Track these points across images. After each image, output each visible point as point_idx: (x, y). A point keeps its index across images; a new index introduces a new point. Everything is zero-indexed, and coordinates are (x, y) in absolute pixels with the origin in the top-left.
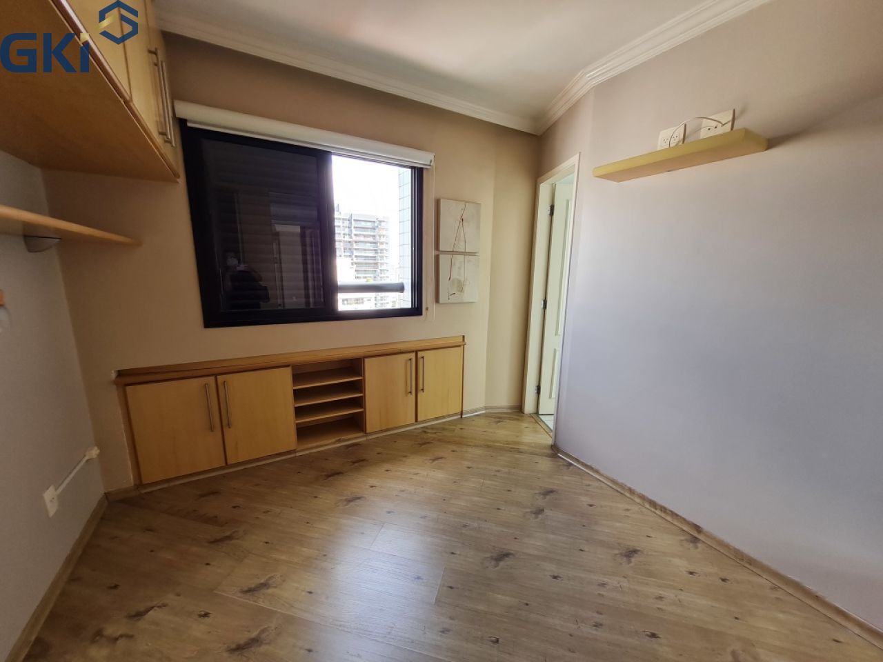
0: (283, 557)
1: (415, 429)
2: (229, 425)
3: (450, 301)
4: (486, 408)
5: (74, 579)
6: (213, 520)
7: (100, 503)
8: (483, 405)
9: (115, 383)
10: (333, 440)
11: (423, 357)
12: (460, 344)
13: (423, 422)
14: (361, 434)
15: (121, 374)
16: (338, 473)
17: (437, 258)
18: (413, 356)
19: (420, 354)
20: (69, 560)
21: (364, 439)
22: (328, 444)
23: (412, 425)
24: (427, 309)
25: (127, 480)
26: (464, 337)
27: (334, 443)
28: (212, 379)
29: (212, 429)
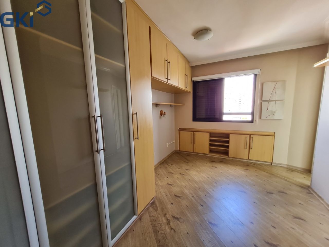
0: (194, 168)
1: (248, 161)
2: (195, 143)
3: (267, 119)
4: (287, 165)
5: (168, 158)
6: (187, 159)
7: (174, 151)
8: (286, 163)
9: (178, 130)
10: (218, 155)
11: (252, 137)
12: (273, 135)
13: (251, 160)
14: (227, 156)
15: (180, 129)
16: (215, 162)
17: (261, 104)
18: (249, 136)
19: (251, 136)
20: (168, 155)
21: (228, 158)
22: (217, 156)
23: (247, 160)
24: (256, 121)
25: (178, 149)
26: (275, 133)
27: (218, 156)
28: (193, 132)
29: (191, 143)
